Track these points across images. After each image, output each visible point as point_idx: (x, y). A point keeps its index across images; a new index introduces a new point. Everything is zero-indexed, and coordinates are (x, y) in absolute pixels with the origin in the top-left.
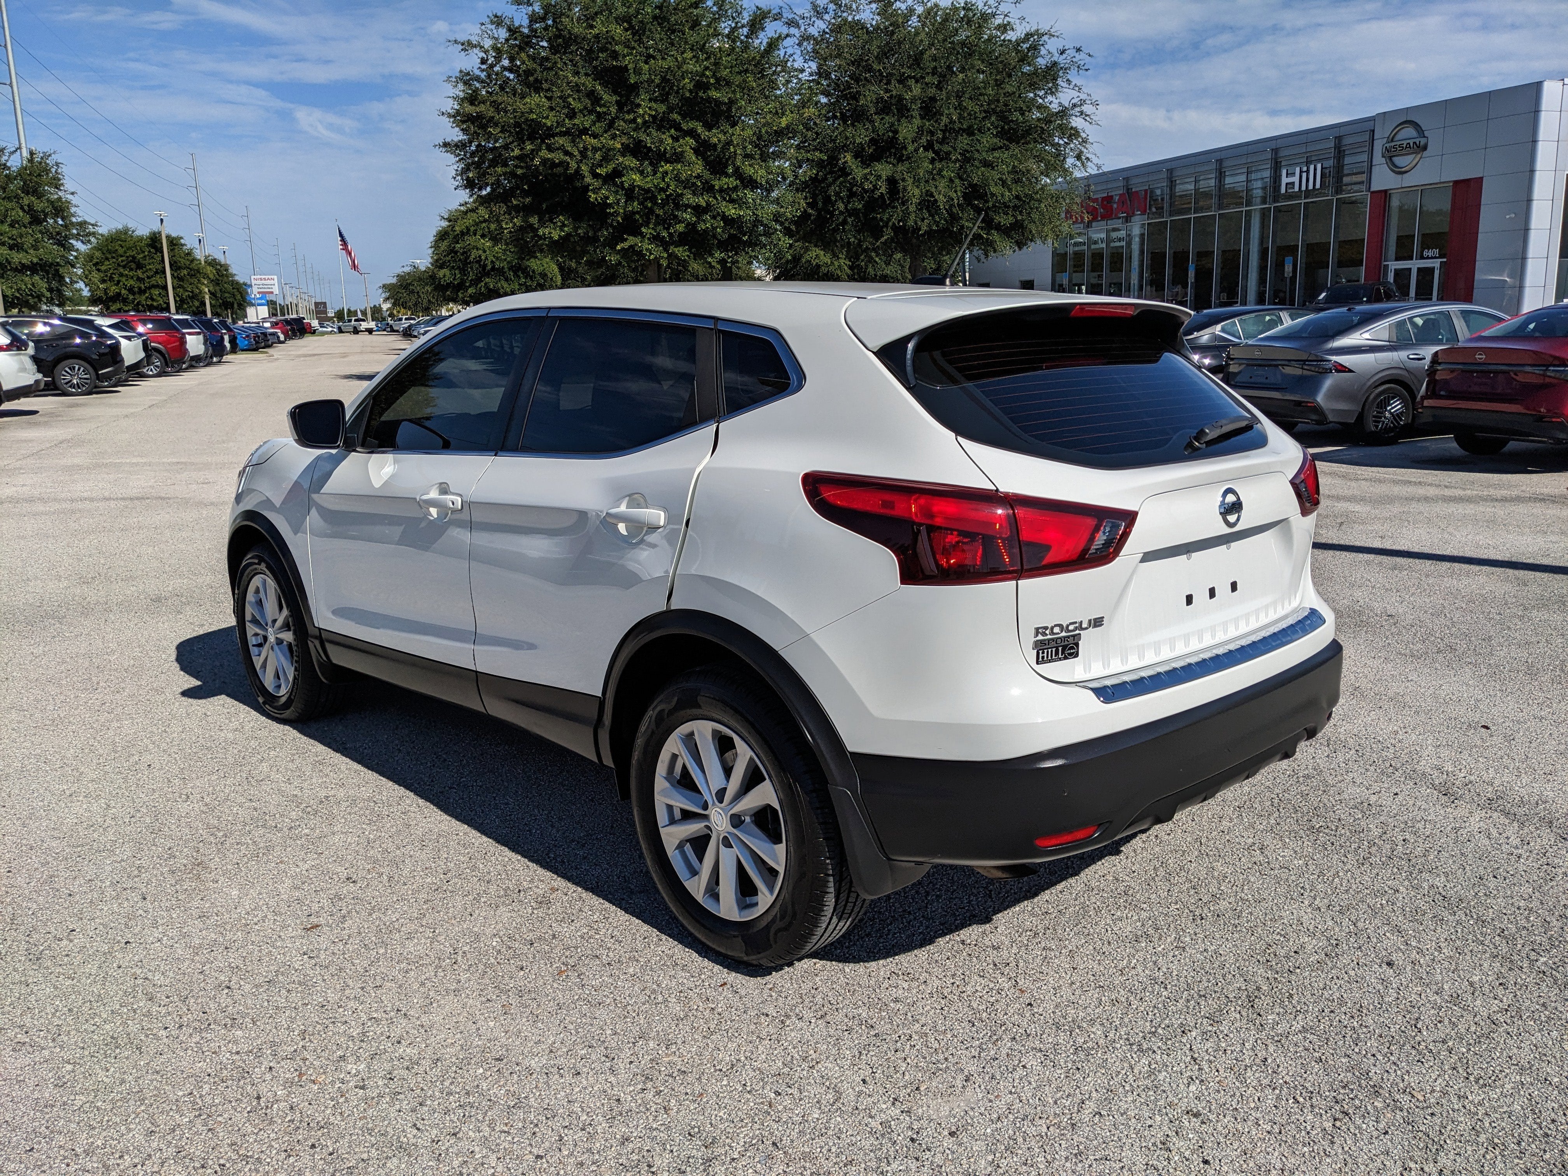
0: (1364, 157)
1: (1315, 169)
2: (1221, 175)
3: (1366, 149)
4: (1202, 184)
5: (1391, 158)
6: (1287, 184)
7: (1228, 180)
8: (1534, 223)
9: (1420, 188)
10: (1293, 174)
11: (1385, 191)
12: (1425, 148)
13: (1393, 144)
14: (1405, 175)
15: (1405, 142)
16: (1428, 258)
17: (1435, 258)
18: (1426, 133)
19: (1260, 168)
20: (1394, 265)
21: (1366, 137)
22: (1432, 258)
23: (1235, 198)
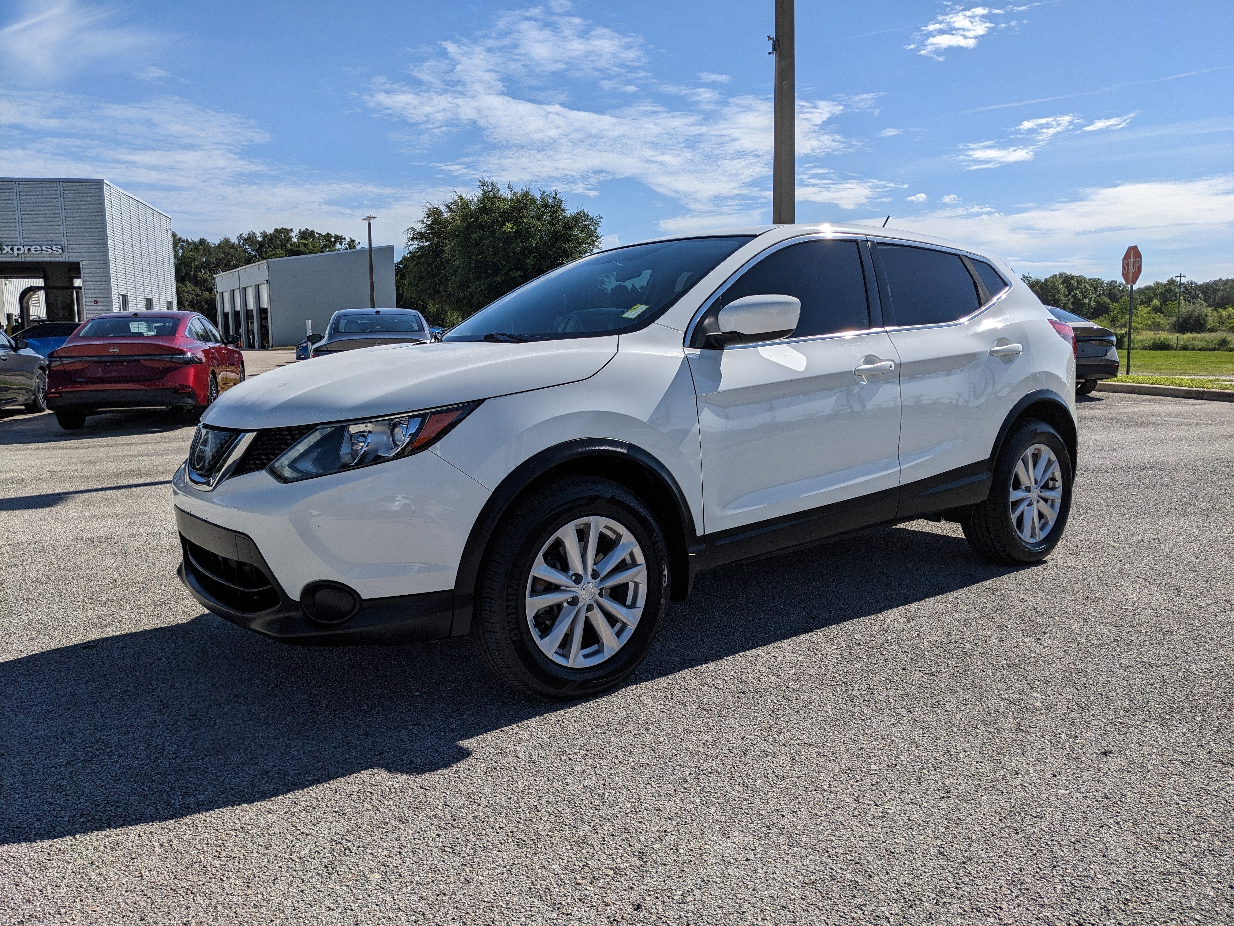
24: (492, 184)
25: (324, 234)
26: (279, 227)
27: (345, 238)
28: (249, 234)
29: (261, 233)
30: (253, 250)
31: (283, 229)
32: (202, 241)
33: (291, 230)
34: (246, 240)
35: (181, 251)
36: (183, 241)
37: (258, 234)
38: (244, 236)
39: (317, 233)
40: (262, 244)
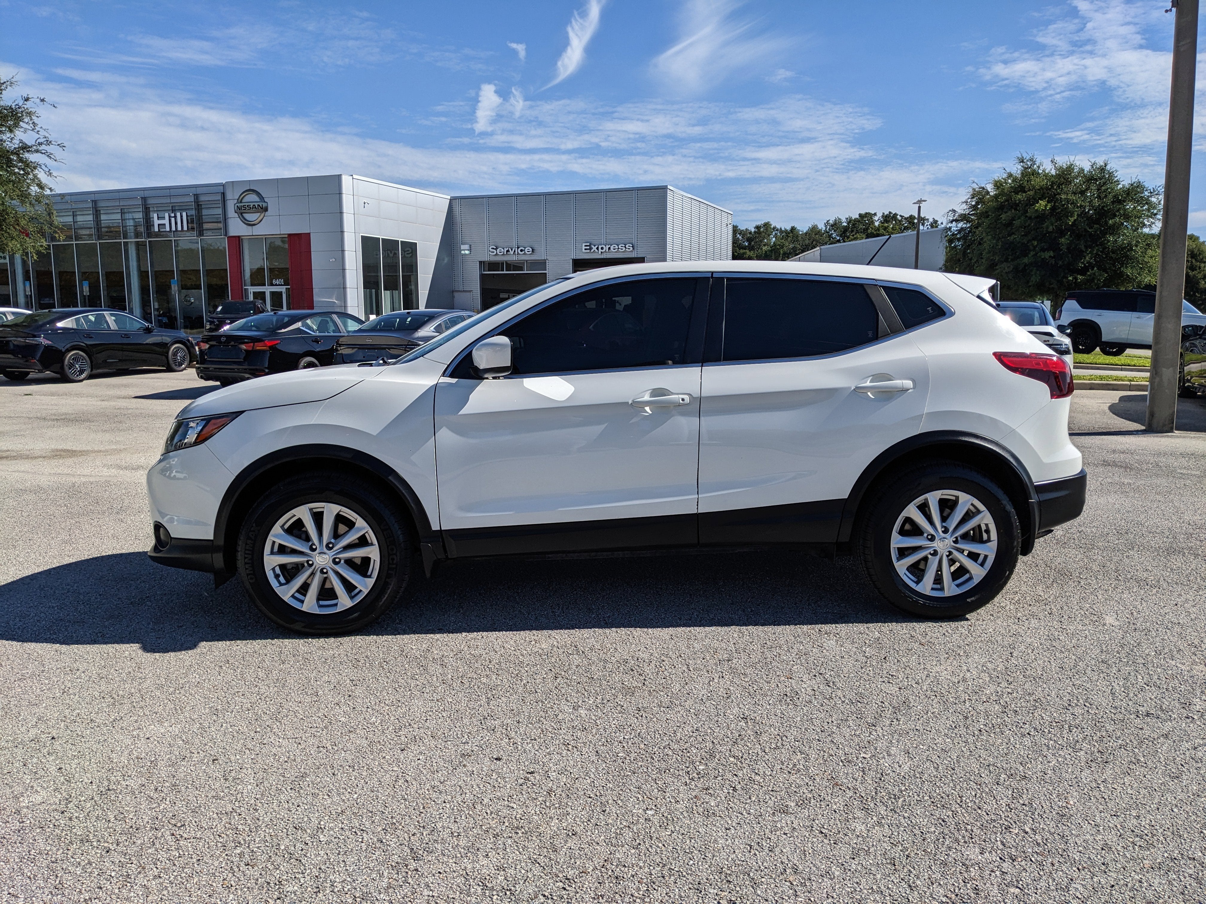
0: (220, 211)
1: (181, 216)
2: (97, 213)
3: (221, 205)
4: (79, 218)
5: (241, 213)
6: (159, 225)
7: (103, 217)
8: (347, 266)
9: (264, 237)
10: (164, 218)
11: (239, 237)
12: (266, 209)
13: (242, 204)
14: (254, 227)
15: (252, 204)
16: (276, 285)
17: (281, 285)
18: (266, 200)
19: (130, 210)
20: (252, 290)
21: (219, 197)
22: (279, 285)
23: (113, 232)
24: (1031, 160)
25: (907, 216)
26: (863, 212)
27: (928, 219)
28: (835, 220)
29: (847, 219)
30: (837, 235)
31: (866, 213)
32: (793, 229)
33: (875, 214)
34: (832, 226)
35: (774, 239)
36: (777, 230)
37: (844, 220)
38: (831, 222)
39: (901, 216)
40: (846, 229)
